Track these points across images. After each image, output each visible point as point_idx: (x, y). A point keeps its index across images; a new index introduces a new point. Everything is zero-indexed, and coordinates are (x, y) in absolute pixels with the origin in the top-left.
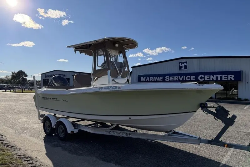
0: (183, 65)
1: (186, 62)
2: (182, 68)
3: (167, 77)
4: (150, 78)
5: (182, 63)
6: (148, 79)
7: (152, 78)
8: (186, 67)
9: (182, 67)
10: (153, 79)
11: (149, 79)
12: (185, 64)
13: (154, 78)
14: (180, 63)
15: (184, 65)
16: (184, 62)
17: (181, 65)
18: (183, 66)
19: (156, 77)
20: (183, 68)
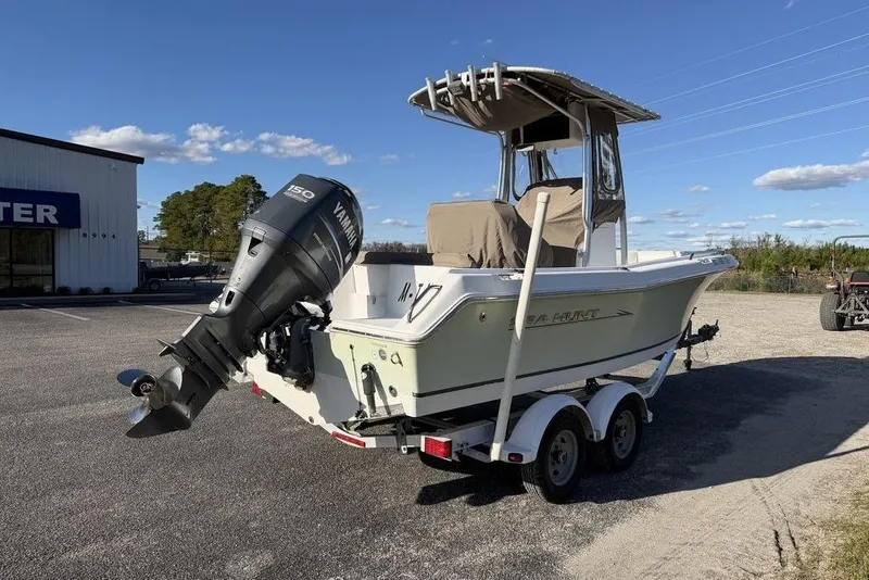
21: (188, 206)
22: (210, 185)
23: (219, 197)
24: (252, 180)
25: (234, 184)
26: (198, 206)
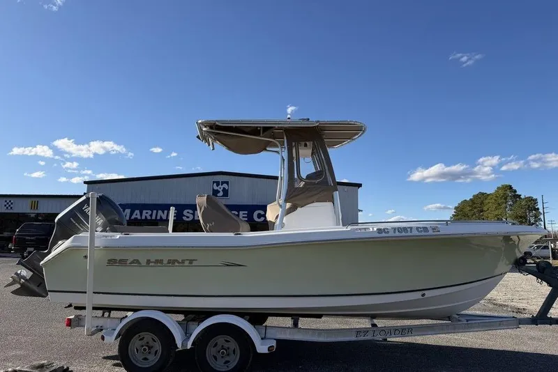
0: (220, 188)
1: (227, 183)
2: (218, 195)
3: (188, 212)
4: (144, 212)
5: (218, 184)
6: (139, 213)
7: (150, 212)
8: (226, 193)
9: (219, 192)
10: (151, 215)
11: (141, 215)
12: (225, 186)
13: (155, 212)
14: (214, 182)
15: (222, 187)
16: (223, 183)
17: (216, 188)
18: (221, 190)
19: (160, 212)
20: (221, 194)
21: (469, 208)
22: (483, 194)
23: (487, 201)
24: (510, 187)
25: (496, 191)
26: (475, 208)
